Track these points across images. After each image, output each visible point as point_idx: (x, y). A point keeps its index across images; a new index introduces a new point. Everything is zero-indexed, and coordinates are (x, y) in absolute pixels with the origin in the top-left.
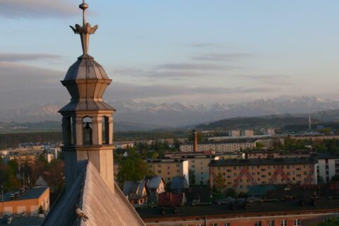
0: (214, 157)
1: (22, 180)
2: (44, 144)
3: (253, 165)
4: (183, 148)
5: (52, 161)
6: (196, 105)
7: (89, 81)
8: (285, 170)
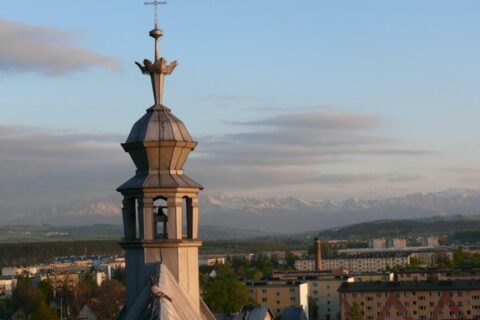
0: (346, 277)
1: (59, 311)
2: (92, 258)
3: (406, 290)
4: (300, 265)
5: (103, 283)
6: (320, 201)
7: (163, 144)
8: (456, 298)
